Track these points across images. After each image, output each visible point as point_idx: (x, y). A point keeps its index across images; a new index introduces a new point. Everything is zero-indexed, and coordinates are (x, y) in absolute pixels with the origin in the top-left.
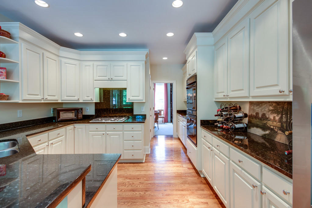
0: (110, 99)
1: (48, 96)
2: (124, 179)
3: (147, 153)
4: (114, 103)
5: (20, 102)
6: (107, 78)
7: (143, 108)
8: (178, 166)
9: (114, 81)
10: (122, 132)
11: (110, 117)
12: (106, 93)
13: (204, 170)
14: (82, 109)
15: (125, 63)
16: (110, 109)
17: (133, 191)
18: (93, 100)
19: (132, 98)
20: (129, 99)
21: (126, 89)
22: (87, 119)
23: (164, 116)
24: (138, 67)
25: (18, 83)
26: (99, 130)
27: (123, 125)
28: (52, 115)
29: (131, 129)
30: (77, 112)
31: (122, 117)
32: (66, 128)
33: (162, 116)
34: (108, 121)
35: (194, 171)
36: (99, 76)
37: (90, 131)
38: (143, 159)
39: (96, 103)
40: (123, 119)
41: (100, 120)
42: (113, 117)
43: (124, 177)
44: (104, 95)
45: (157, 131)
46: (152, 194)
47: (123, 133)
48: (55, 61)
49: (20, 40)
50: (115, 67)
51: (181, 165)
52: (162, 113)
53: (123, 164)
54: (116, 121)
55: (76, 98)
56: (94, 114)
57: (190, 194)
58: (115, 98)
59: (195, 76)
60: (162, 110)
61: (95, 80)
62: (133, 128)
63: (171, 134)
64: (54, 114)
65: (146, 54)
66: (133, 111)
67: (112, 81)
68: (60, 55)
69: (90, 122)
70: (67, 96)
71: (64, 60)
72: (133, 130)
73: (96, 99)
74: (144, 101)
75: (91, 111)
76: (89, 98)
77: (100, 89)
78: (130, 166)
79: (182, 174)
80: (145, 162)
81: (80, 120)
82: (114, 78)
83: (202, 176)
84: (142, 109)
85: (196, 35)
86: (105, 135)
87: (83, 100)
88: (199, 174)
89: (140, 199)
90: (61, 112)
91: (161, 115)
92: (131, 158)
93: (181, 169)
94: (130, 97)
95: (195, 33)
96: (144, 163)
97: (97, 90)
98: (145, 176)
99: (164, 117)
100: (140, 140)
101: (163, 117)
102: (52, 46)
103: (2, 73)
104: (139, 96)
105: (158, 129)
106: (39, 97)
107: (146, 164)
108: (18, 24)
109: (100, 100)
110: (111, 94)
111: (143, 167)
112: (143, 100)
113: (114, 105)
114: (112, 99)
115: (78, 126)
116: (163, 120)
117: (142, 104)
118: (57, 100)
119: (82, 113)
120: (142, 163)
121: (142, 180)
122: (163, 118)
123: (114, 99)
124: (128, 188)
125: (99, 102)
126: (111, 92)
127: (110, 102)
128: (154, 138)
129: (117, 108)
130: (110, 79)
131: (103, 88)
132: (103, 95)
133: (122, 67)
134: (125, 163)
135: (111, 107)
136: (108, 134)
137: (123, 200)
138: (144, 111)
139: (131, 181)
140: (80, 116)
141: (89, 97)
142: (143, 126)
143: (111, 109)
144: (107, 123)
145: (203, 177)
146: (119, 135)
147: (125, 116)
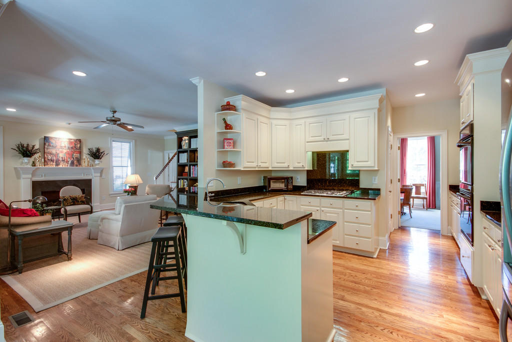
0: (326, 165)
1: (262, 163)
2: (344, 269)
3: (381, 248)
4: (332, 171)
5: (242, 169)
6: (321, 138)
7: (375, 179)
8: (437, 275)
9: (332, 142)
10: (341, 210)
11: (326, 190)
12: (320, 157)
13: (485, 286)
14: (292, 178)
15: (346, 116)
16: (326, 180)
17: (355, 283)
18: (304, 168)
19: (356, 164)
20: (352, 165)
21: (348, 151)
22: (297, 190)
23: (428, 197)
24: (367, 118)
25: (240, 151)
26: (312, 204)
27: (343, 201)
28: (262, 184)
29: (355, 208)
30: (287, 181)
31: (343, 190)
32: (277, 199)
33: (421, 196)
34: (323, 195)
35: (470, 288)
36: (312, 137)
37: (302, 205)
38: (373, 253)
39: (308, 171)
40: (344, 193)
41: (313, 192)
42: (330, 190)
43: (344, 267)
44: (318, 160)
45: (407, 220)
46: (383, 293)
47: (343, 212)
48: (266, 125)
49: (242, 111)
50: (332, 122)
51: (444, 275)
52: (423, 190)
53: (344, 254)
54: (333, 195)
55: (286, 165)
56: (306, 185)
57: (447, 311)
58: (334, 163)
59: (471, 126)
60: (423, 185)
61: (307, 142)
62: (357, 206)
63: (438, 228)
64: (264, 182)
65: (379, 99)
66: (359, 183)
67: (328, 142)
68: (271, 117)
69: (302, 193)
70: (277, 163)
71: (274, 122)
72: (357, 208)
73: (308, 166)
74: (377, 169)
75: (302, 181)
76: (300, 165)
77: (313, 153)
78: (354, 258)
79: (442, 286)
80: (377, 258)
81: (290, 191)
82: (331, 138)
83: (483, 297)
84: (373, 180)
85: (470, 58)
86: (319, 211)
87: (294, 168)
88: (479, 294)
89: (365, 293)
90: (271, 181)
91: (420, 194)
92: (355, 247)
93: (442, 279)
94: (355, 162)
95: (467, 55)
96: (375, 258)
97: (310, 154)
98: (375, 273)
99: (426, 198)
100: (369, 225)
101: (423, 198)
102: (263, 109)
103: (231, 143)
104: (367, 161)
105: (411, 218)
106: (254, 165)
107: (377, 260)
108: (241, 96)
109: (313, 167)
110: (327, 159)
111: (373, 262)
112: (374, 167)
113: (332, 174)
114: (329, 165)
115: (288, 197)
116: (425, 203)
117: (373, 172)
118: (268, 168)
119: (292, 183)
120: (372, 258)
121: (369, 276)
122: (425, 200)
123: (332, 165)
124: (349, 279)
125: (312, 169)
126: (327, 156)
127: (326, 169)
128: (400, 231)
129: (336, 178)
130: (326, 139)
131: (317, 152)
132: (316, 161)
133: (343, 121)
134: (345, 253)
135: (327, 177)
136: (323, 211)
137: (342, 288)
138: (376, 183)
139: (353, 273)
140: (290, 187)
141: (300, 163)
142: (373, 204)
143: (328, 179)
144: (322, 196)
145: (486, 300)
146: (338, 214)
147: (346, 190)
